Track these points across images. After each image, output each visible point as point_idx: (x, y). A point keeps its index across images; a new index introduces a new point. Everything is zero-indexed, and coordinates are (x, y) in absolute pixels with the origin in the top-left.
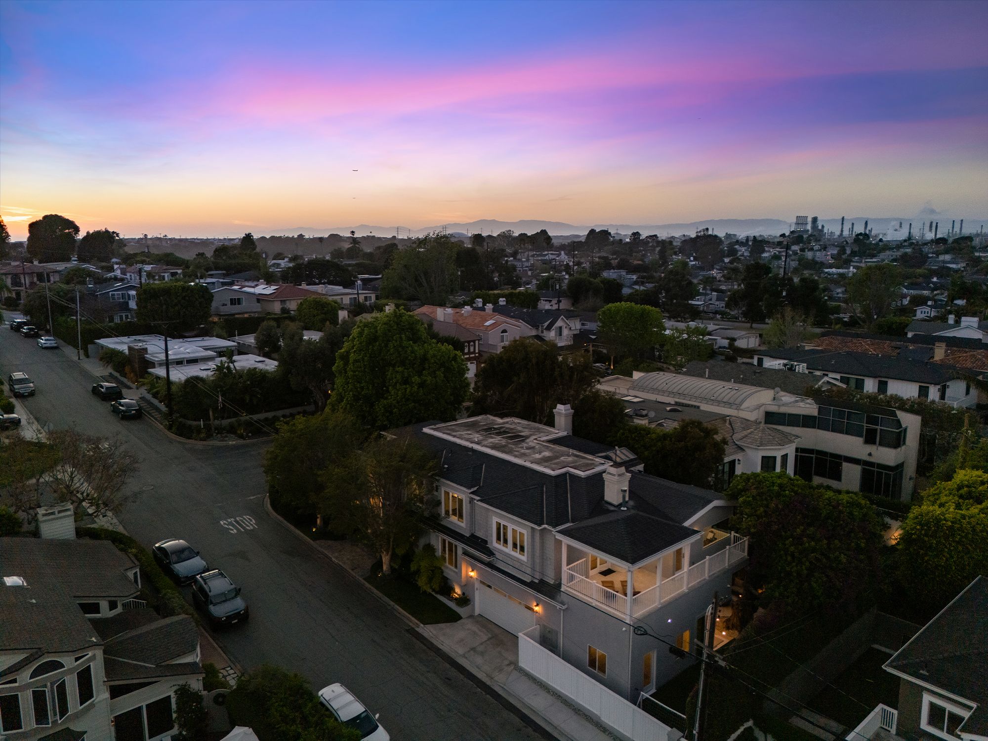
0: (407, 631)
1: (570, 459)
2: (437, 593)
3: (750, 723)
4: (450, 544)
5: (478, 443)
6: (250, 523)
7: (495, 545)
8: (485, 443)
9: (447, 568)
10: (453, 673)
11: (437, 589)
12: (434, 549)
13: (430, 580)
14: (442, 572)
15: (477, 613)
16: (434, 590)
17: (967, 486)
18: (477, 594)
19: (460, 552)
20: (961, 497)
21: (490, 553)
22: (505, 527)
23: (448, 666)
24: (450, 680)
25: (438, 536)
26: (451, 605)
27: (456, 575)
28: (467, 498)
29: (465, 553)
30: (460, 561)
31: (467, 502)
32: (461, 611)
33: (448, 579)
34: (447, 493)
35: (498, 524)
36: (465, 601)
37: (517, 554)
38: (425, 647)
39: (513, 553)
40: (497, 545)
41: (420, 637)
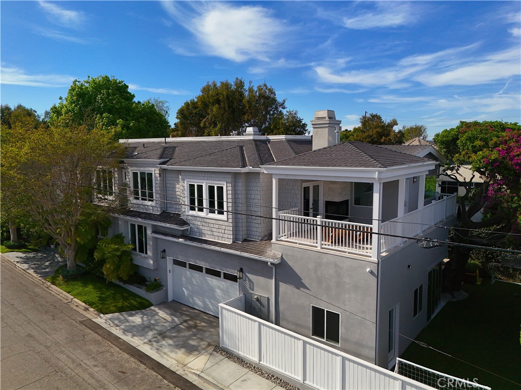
0: (81, 322)
2: (125, 282)
4: (140, 227)
7: (188, 213)
9: (138, 255)
10: (133, 363)
11: (125, 278)
12: (124, 237)
13: (118, 267)
14: (131, 260)
15: (170, 298)
16: (120, 279)
18: (170, 276)
19: (149, 232)
21: (184, 223)
22: (200, 187)
23: (126, 356)
24: (124, 373)
25: (127, 222)
26: (141, 292)
27: (148, 260)
28: (155, 172)
29: (156, 230)
30: (150, 243)
31: (158, 175)
32: (152, 297)
33: (137, 266)
34: (135, 174)
35: (192, 186)
36: (157, 286)
37: (216, 216)
38: (100, 338)
39: (211, 215)
40: (191, 212)
41: (96, 328)
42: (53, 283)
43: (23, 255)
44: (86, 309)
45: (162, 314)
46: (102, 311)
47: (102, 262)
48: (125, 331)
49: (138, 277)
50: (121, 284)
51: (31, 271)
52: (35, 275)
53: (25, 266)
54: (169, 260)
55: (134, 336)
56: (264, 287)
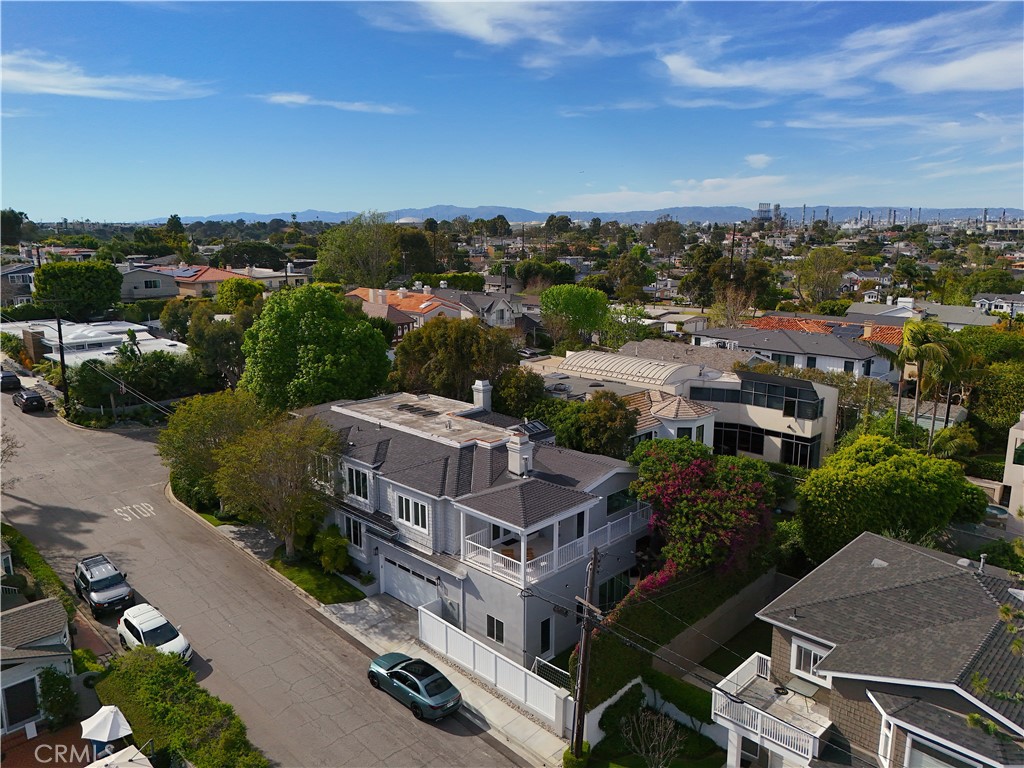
0: (307, 611)
1: (480, 432)
2: (341, 573)
3: (638, 680)
4: (355, 522)
5: (388, 419)
6: (148, 510)
7: (397, 520)
8: (395, 419)
9: (353, 547)
10: (352, 649)
11: (342, 569)
12: (339, 528)
13: (334, 559)
14: (347, 551)
15: (382, 591)
16: (338, 570)
17: (866, 450)
18: (382, 571)
19: (363, 530)
20: (857, 460)
21: (394, 529)
22: (407, 501)
23: (347, 643)
24: (346, 656)
25: (342, 515)
26: (356, 584)
27: (361, 554)
28: (370, 474)
29: (369, 530)
30: (364, 539)
31: (371, 478)
32: (366, 589)
33: (353, 558)
34: (351, 470)
35: (401, 498)
36: (370, 579)
37: (419, 528)
38: (324, 626)
39: (416, 527)
40: (400, 520)
41: (320, 617)
42: (272, 566)
43: (235, 529)
44: (307, 597)
45: (373, 606)
46: (321, 599)
47: (320, 553)
48: (342, 620)
49: (353, 568)
50: (338, 574)
51: (249, 551)
52: (253, 555)
53: (241, 544)
54: (381, 557)
55: (347, 624)
56: (454, 596)
